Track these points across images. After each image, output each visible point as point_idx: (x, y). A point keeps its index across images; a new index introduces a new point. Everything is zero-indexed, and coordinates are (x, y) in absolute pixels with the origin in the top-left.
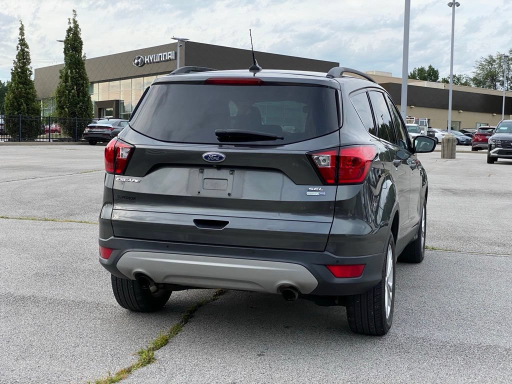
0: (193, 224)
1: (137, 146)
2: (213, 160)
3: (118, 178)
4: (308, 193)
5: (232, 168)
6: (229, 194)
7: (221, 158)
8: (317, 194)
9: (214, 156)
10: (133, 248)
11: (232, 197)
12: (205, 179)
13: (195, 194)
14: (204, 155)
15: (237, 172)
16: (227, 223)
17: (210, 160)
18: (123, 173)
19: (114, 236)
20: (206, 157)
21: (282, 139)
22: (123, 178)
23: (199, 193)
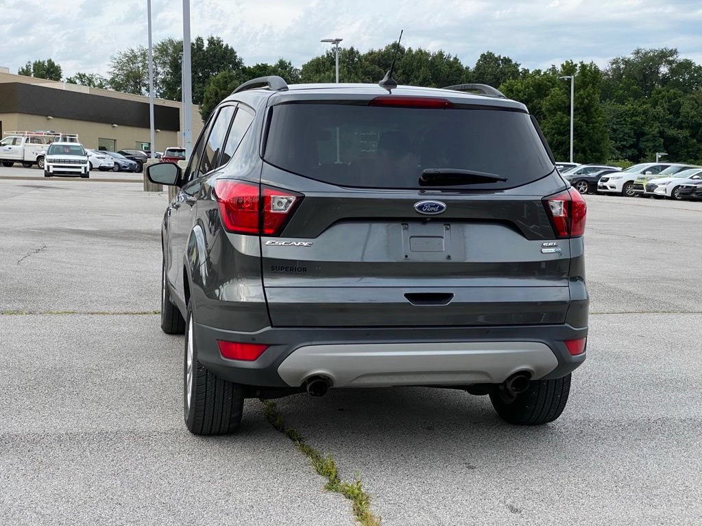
0: (407, 301)
1: (307, 195)
2: (428, 212)
3: (268, 241)
4: (544, 250)
5: (447, 221)
6: (449, 257)
7: (441, 208)
8: (553, 250)
9: (431, 206)
10: (311, 341)
11: (454, 259)
12: (411, 237)
13: (402, 259)
14: (417, 205)
15: (453, 227)
16: (450, 296)
17: (426, 211)
18: (277, 233)
19: (272, 326)
20: (420, 207)
21: (505, 180)
22: (280, 241)
23: (406, 256)
